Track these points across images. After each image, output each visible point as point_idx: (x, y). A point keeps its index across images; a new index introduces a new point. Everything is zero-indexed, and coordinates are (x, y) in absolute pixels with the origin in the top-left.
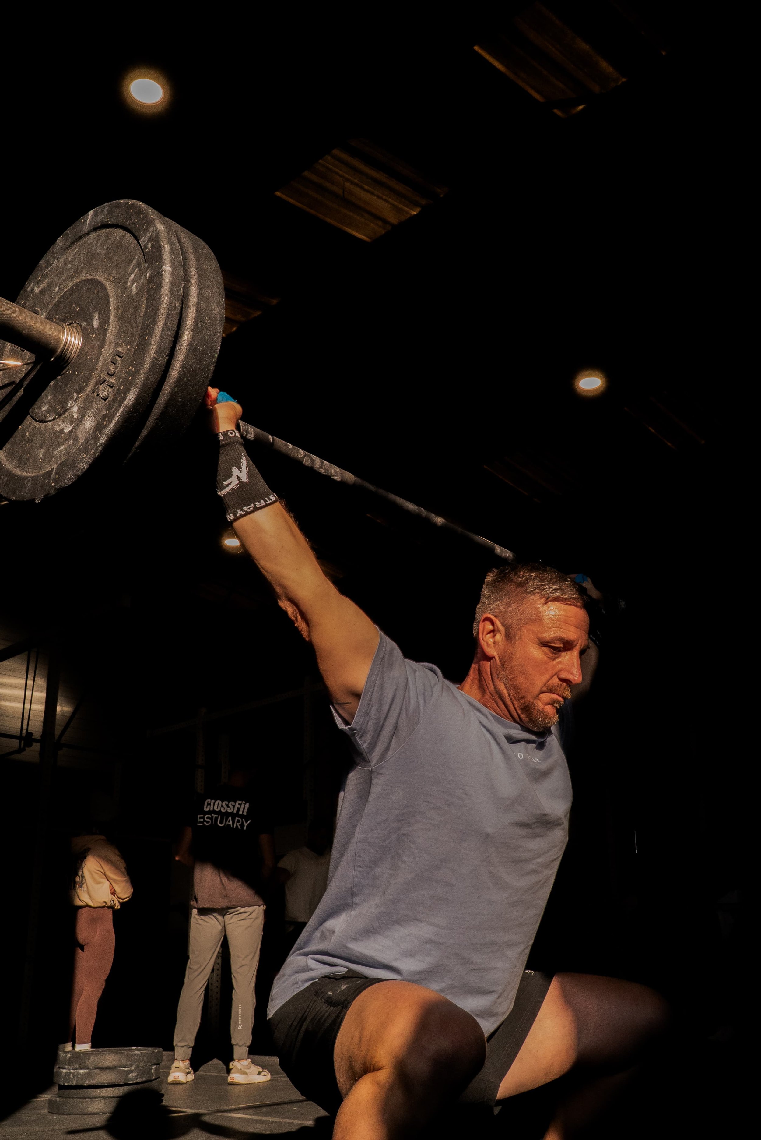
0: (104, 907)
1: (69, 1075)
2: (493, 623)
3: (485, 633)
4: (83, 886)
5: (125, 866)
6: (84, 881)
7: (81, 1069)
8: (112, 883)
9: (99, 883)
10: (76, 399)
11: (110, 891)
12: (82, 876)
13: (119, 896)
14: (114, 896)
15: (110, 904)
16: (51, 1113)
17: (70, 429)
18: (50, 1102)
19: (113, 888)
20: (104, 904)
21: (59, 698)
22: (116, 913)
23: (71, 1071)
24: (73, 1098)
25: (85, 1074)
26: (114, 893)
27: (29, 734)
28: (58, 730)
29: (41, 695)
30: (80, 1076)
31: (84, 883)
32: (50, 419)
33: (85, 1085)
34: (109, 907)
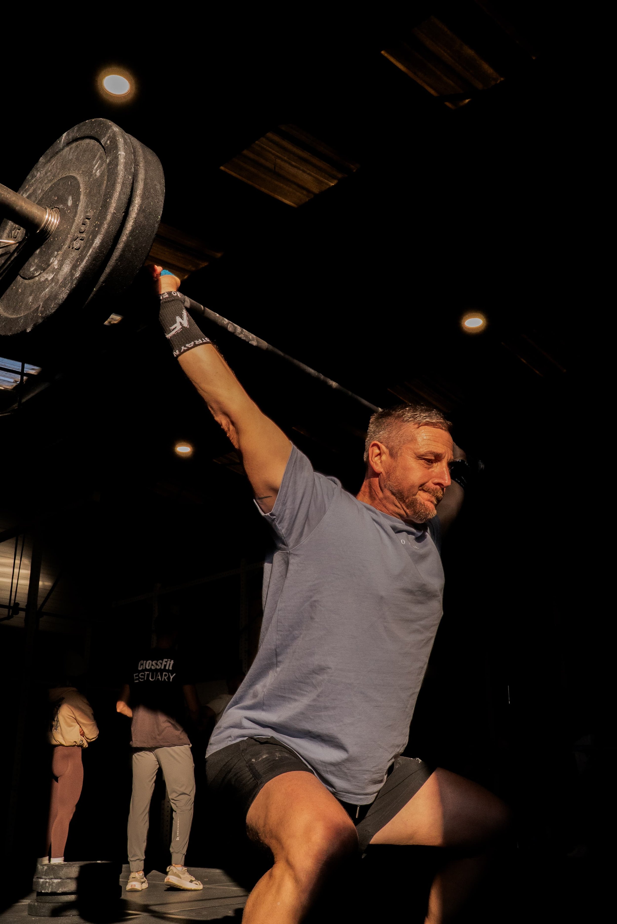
0: (74, 746)
1: (46, 884)
2: (379, 448)
3: (374, 456)
4: (58, 729)
5: (92, 712)
6: (58, 725)
7: (55, 879)
8: (82, 726)
9: (70, 726)
10: (56, 256)
11: (80, 733)
12: (57, 720)
13: (87, 737)
14: (83, 737)
15: (79, 744)
16: (31, 915)
17: (52, 276)
18: (30, 906)
19: (83, 730)
20: (75, 744)
21: (41, 575)
22: (85, 751)
23: (47, 880)
24: (48, 902)
25: (59, 883)
26: (83, 734)
27: (16, 604)
28: (40, 601)
29: (26, 572)
30: (54, 885)
31: (59, 726)
32: (37, 274)
33: (59, 892)
34: (78, 746)
